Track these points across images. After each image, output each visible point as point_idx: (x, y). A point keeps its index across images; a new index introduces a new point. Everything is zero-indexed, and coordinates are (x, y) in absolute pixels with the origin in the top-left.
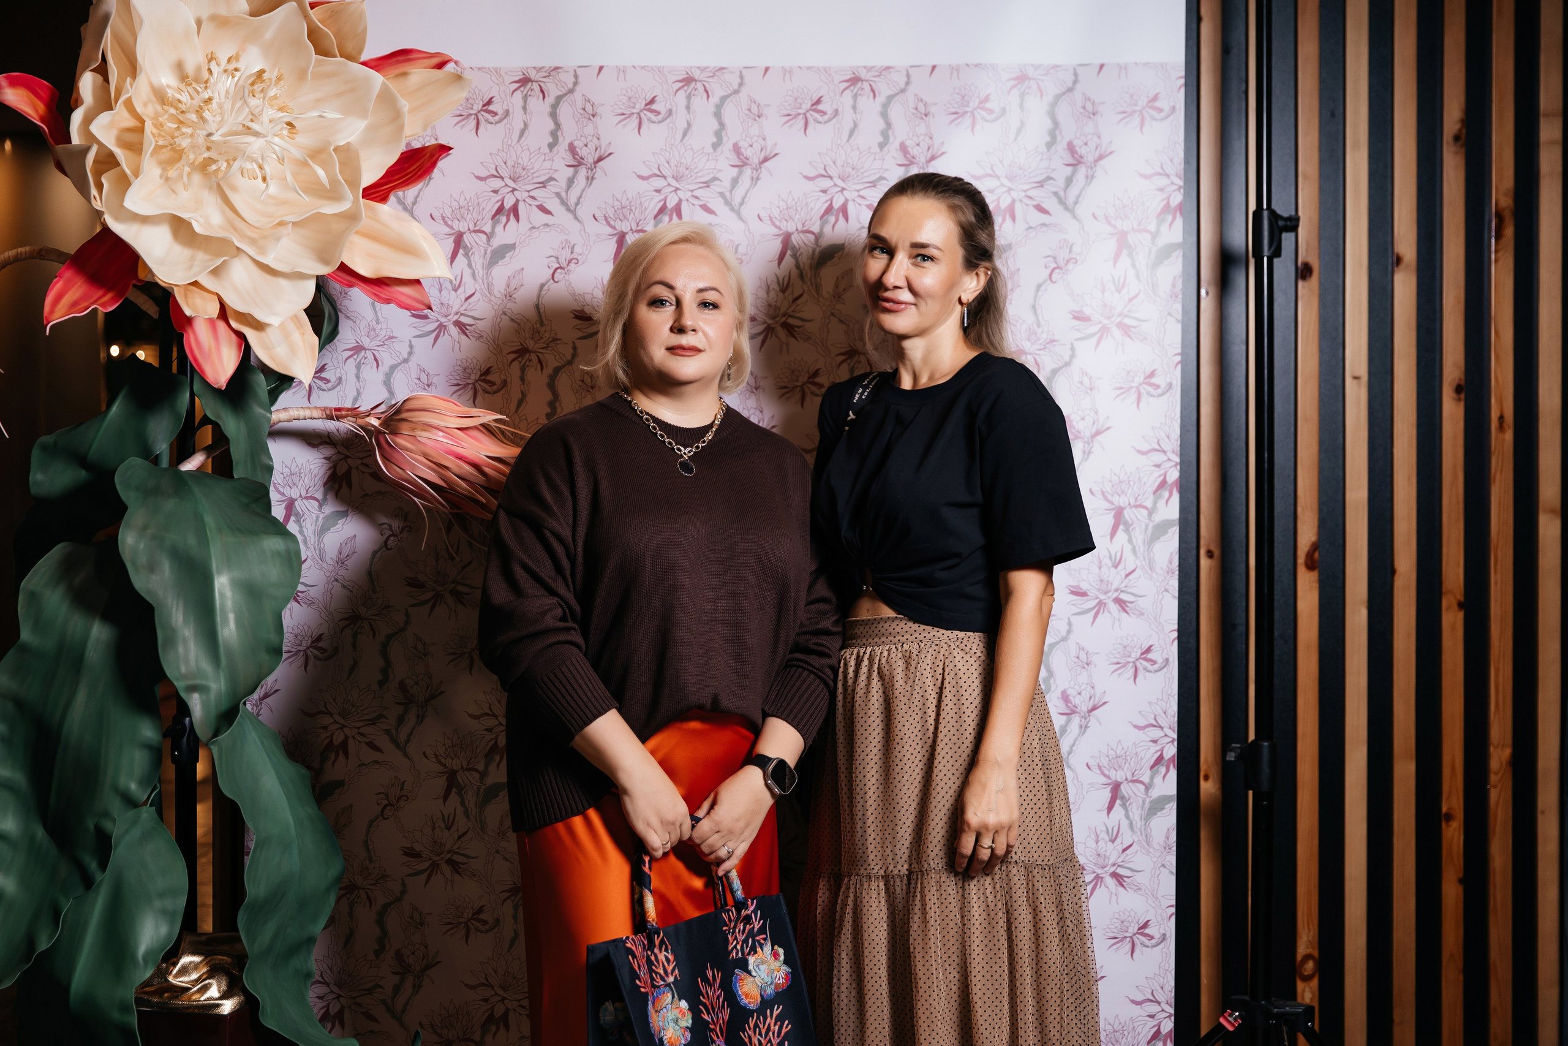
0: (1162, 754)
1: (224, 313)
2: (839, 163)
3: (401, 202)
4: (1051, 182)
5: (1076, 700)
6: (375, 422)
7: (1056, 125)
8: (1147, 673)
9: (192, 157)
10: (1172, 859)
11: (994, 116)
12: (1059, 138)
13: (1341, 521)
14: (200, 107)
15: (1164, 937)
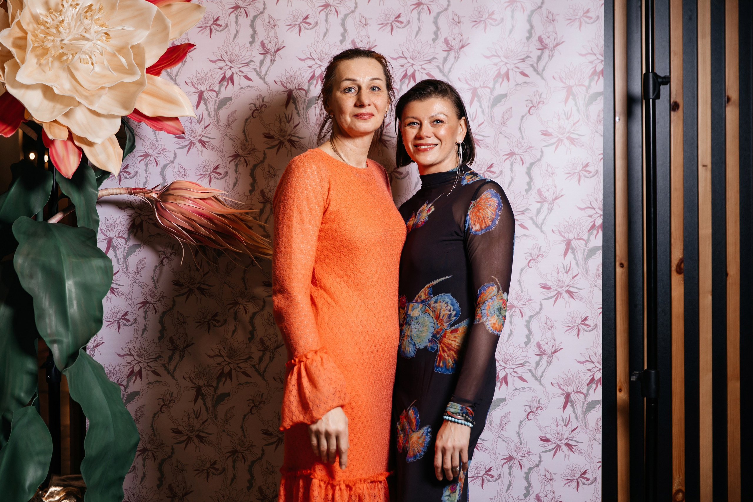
0: (593, 377)
1: (71, 137)
2: (411, 50)
3: (169, 75)
4: (529, 59)
5: (545, 347)
6: (155, 196)
7: (532, 27)
8: (585, 332)
9: (53, 52)
10: (599, 436)
11: (497, 23)
12: (533, 35)
13: (696, 246)
14: (57, 25)
15: (595, 479)
